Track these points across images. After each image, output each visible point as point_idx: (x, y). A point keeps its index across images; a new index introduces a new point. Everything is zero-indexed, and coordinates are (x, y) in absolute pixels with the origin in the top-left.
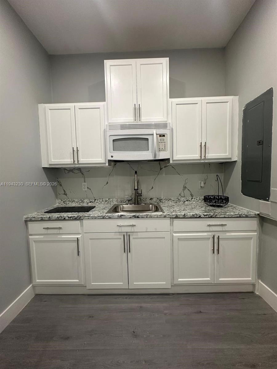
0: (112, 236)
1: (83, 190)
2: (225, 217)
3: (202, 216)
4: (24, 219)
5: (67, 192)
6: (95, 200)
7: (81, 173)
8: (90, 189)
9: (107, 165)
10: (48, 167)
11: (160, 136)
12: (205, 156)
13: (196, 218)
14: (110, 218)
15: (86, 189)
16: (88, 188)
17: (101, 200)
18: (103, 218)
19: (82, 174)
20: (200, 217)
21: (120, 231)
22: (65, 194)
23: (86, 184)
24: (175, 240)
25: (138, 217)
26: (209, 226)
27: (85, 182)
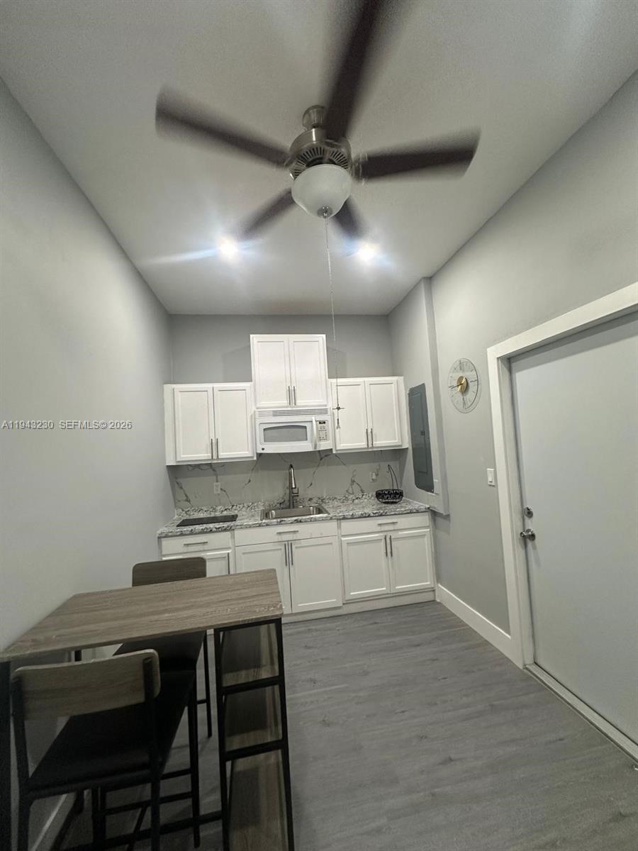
0: (270, 547)
1: (215, 492)
2: (395, 514)
3: (372, 515)
4: (157, 535)
5: (190, 497)
6: (233, 506)
7: (211, 470)
8: (225, 491)
9: (255, 458)
10: (175, 464)
11: (320, 423)
12: (372, 444)
13: (365, 517)
14: (267, 525)
15: (219, 492)
16: (221, 489)
17: (241, 506)
18: (260, 526)
19: (214, 470)
20: (369, 516)
21: (280, 540)
22: (188, 500)
23: (219, 483)
24: (345, 546)
25: (301, 522)
26: (380, 525)
27: (217, 482)
